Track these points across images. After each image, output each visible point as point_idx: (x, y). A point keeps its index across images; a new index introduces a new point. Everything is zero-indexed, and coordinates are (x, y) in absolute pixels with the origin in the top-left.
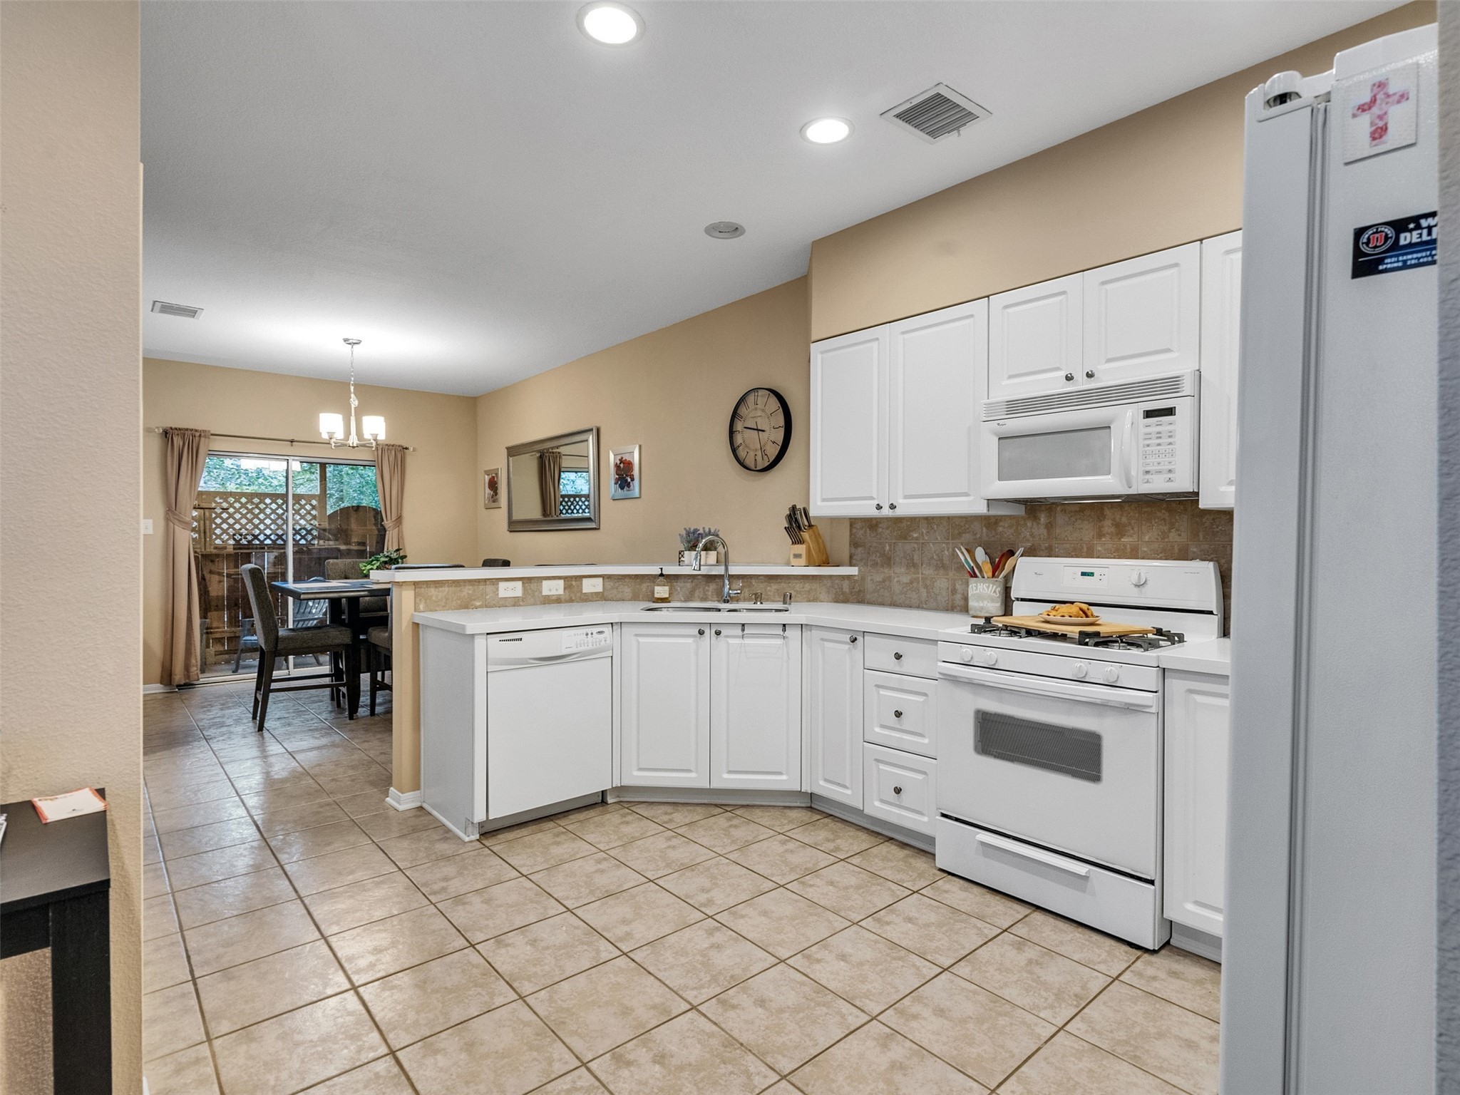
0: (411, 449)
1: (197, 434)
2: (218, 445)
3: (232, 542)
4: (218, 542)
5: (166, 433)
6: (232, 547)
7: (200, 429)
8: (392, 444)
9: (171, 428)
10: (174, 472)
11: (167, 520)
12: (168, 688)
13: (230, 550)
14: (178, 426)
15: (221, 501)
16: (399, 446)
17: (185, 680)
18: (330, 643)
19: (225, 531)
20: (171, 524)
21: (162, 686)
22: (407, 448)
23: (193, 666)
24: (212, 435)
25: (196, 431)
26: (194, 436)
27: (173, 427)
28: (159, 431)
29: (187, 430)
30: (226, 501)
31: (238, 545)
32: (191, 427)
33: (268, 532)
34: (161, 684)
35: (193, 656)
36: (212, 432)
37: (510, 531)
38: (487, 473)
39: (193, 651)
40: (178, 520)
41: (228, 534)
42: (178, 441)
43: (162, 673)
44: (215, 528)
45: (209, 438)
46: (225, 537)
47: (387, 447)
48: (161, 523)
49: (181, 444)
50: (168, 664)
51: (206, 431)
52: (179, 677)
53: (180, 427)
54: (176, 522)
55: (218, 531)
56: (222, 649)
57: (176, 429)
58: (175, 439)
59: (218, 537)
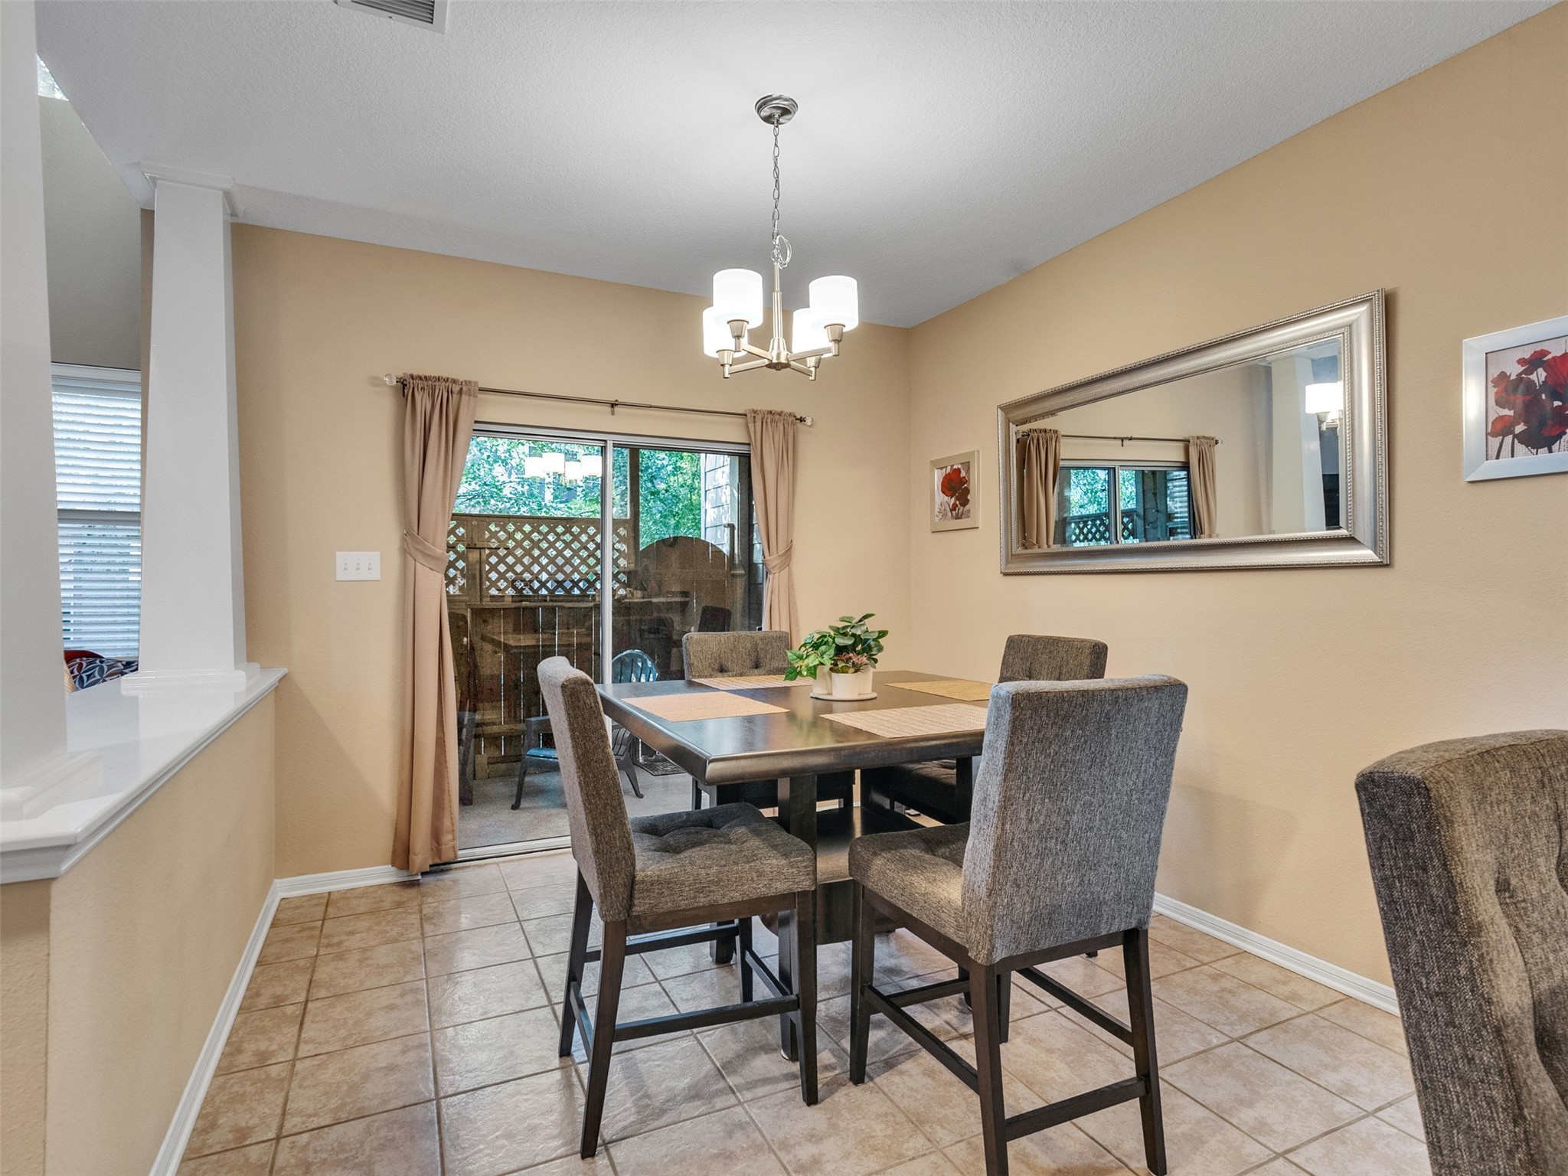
0: (809, 422)
1: (456, 388)
2: (493, 410)
3: (510, 592)
4: (493, 592)
5: (404, 386)
6: (510, 599)
7: (461, 378)
8: (779, 410)
9: (412, 377)
10: (417, 456)
11: (405, 552)
12: (404, 873)
13: (508, 603)
14: (422, 373)
15: (498, 529)
16: (790, 415)
17: (433, 859)
18: (763, 891)
19: (502, 576)
20: (410, 560)
21: (394, 869)
22: (802, 420)
23: (448, 832)
24: (481, 390)
25: (454, 381)
26: (450, 392)
27: (415, 373)
28: (391, 382)
29: (439, 379)
30: (504, 528)
31: (520, 596)
32: (445, 375)
33: (544, 576)
34: (393, 864)
35: (447, 812)
36: (481, 385)
37: (1006, 574)
38: (937, 465)
39: (446, 801)
40: (421, 552)
41: (506, 580)
42: (423, 401)
43: (394, 846)
44: (490, 571)
45: (475, 396)
46: (502, 584)
47: (770, 416)
48: (395, 558)
49: (429, 407)
50: (403, 829)
51: (470, 382)
52: (421, 857)
53: (427, 374)
54: (419, 556)
55: (494, 576)
56: (497, 754)
57: (420, 378)
58: (418, 398)
59: (494, 584)
